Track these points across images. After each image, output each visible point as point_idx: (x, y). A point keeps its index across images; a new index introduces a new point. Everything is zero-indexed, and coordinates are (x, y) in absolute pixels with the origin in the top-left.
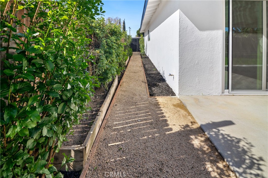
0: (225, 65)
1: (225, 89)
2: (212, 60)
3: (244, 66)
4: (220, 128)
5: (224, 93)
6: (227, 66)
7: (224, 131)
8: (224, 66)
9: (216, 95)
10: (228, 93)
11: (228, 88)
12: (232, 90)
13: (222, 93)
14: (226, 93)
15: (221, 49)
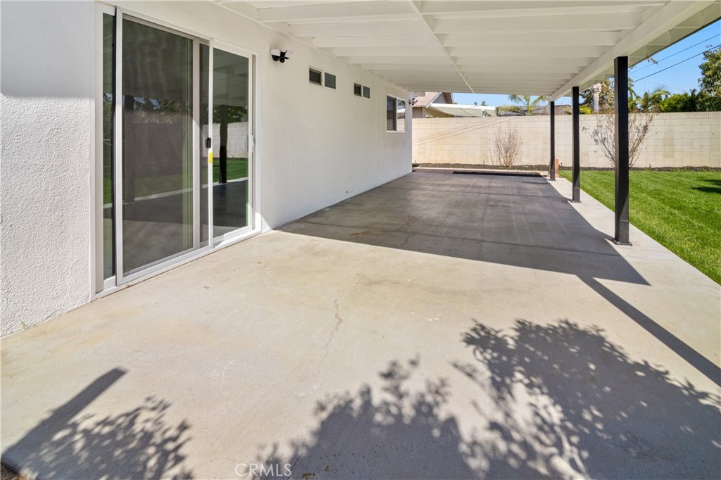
0: (104, 203)
1: (104, 279)
2: (57, 198)
3: (154, 196)
4: (78, 418)
5: (102, 291)
6: (109, 205)
7: (92, 416)
8: (101, 207)
9: (75, 307)
10: (115, 287)
11: (114, 272)
12: (126, 273)
13: (96, 293)
14: (109, 289)
15: (90, 158)
